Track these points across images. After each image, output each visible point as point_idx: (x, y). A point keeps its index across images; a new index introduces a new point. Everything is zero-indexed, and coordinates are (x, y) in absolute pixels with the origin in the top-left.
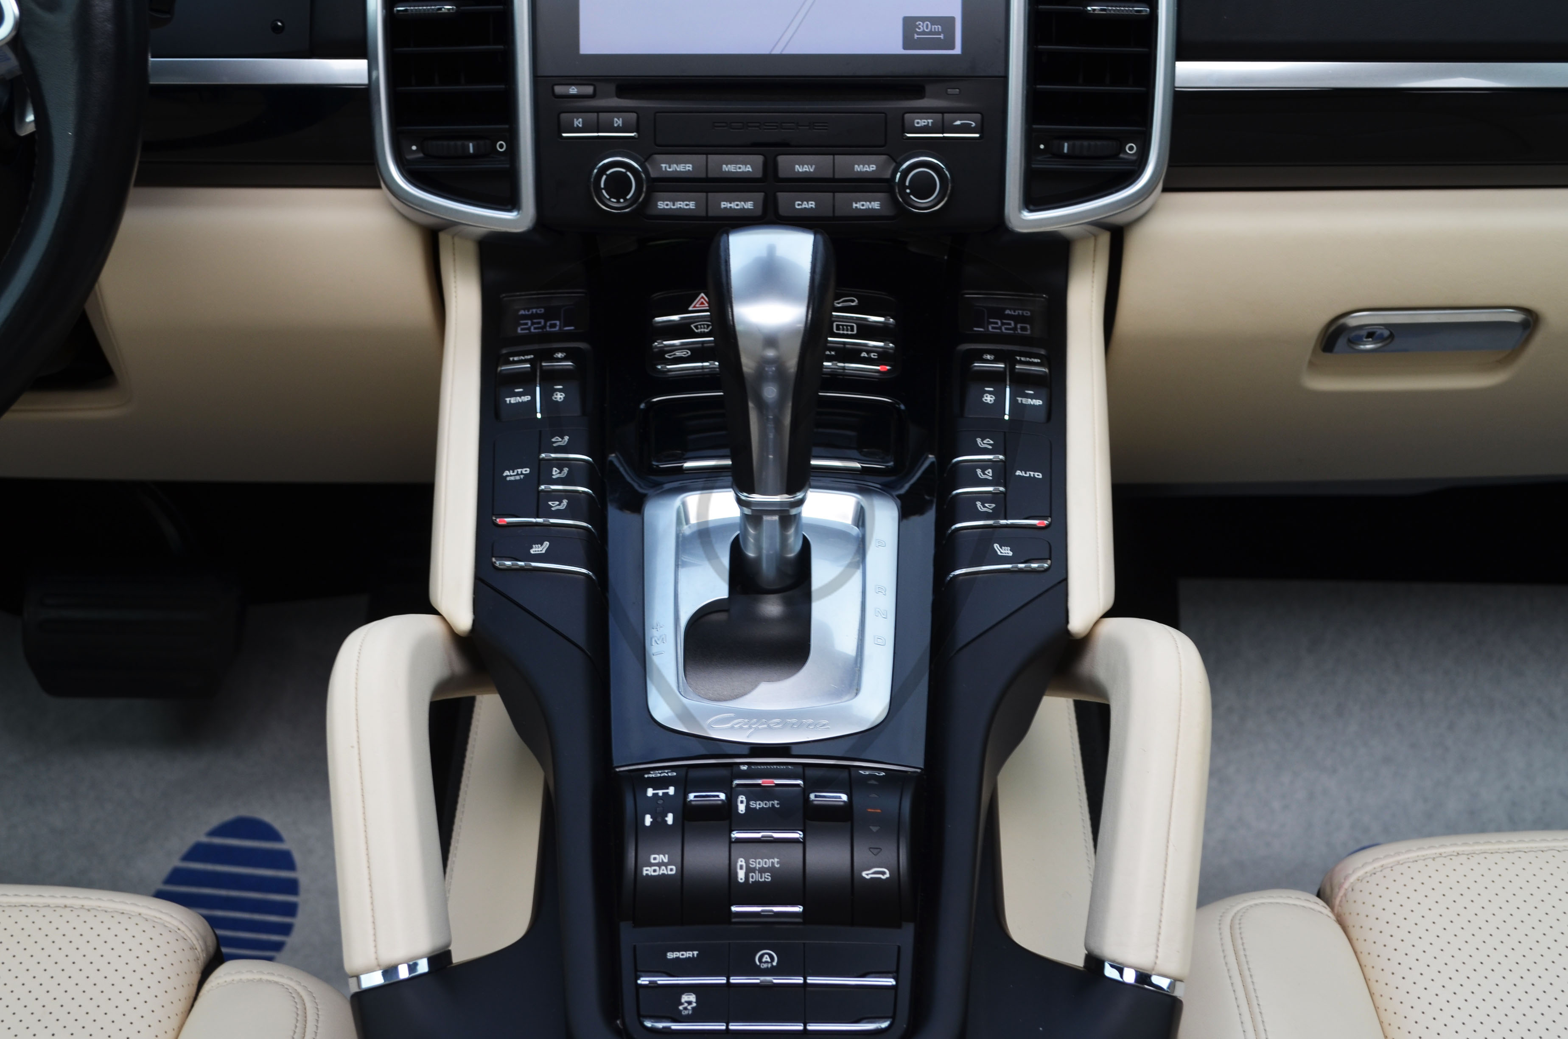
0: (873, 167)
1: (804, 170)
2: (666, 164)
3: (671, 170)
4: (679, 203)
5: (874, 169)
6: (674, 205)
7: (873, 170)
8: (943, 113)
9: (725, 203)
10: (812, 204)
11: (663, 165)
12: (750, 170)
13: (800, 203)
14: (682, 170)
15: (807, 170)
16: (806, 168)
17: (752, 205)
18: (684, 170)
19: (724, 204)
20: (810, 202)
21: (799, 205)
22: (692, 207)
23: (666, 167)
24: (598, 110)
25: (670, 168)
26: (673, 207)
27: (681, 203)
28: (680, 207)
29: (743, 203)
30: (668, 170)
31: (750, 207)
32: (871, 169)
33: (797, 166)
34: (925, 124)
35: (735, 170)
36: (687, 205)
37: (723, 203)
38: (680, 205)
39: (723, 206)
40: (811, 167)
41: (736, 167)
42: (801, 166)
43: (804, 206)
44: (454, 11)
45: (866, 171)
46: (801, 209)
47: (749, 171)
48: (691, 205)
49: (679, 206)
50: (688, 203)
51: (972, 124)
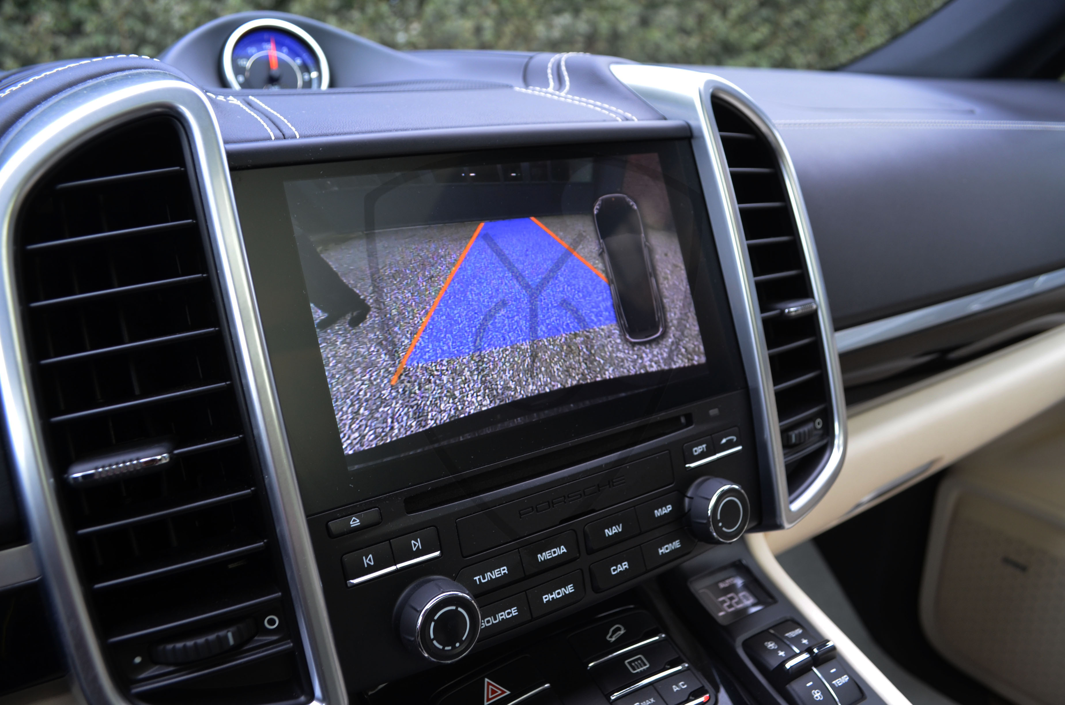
0: (669, 508)
1: (614, 532)
2: (480, 575)
3: (486, 580)
4: (500, 614)
5: (671, 509)
6: (495, 619)
7: (670, 511)
8: (711, 435)
9: (547, 596)
10: (625, 565)
11: (477, 578)
12: (565, 550)
13: (614, 567)
14: (497, 576)
15: (616, 531)
16: (615, 530)
17: (572, 588)
18: (500, 575)
19: (546, 598)
20: (623, 564)
21: (614, 570)
22: (514, 614)
23: (479, 579)
24: (388, 538)
25: (484, 578)
26: (494, 622)
27: (503, 613)
28: (503, 619)
29: (563, 589)
30: (483, 581)
31: (571, 591)
32: (669, 510)
33: (606, 531)
34: (701, 450)
35: (551, 557)
36: (509, 614)
37: (544, 597)
38: (503, 616)
39: (545, 600)
40: (619, 526)
41: (551, 552)
42: (610, 529)
43: (619, 570)
44: (168, 460)
45: (665, 514)
46: (617, 573)
47: (564, 553)
48: (513, 612)
49: (501, 618)
50: (509, 611)
51: (733, 439)
